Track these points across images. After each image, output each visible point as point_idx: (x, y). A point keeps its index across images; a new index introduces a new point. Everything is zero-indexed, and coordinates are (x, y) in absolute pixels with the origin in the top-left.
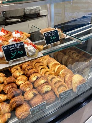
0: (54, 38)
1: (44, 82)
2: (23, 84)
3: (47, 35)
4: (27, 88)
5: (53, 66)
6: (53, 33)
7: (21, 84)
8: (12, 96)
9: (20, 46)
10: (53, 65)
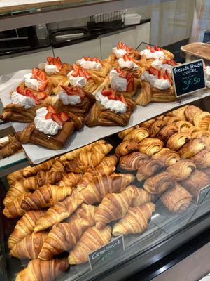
2: (157, 152)
4: (171, 159)
5: (204, 121)
7: (155, 153)
8: (153, 170)
9: (197, 68)
10: (203, 119)
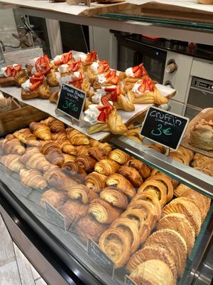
0: (165, 131)
1: (110, 201)
2: (98, 173)
3: (154, 113)
6: (171, 121)
7: (96, 171)
9: (79, 98)
